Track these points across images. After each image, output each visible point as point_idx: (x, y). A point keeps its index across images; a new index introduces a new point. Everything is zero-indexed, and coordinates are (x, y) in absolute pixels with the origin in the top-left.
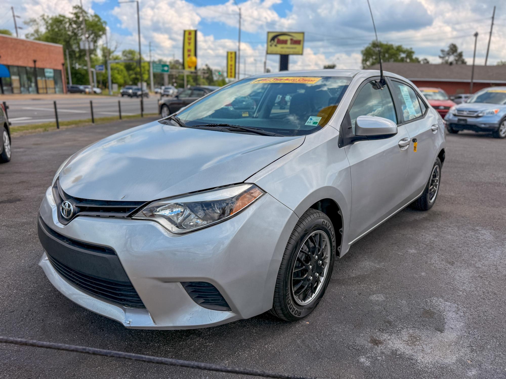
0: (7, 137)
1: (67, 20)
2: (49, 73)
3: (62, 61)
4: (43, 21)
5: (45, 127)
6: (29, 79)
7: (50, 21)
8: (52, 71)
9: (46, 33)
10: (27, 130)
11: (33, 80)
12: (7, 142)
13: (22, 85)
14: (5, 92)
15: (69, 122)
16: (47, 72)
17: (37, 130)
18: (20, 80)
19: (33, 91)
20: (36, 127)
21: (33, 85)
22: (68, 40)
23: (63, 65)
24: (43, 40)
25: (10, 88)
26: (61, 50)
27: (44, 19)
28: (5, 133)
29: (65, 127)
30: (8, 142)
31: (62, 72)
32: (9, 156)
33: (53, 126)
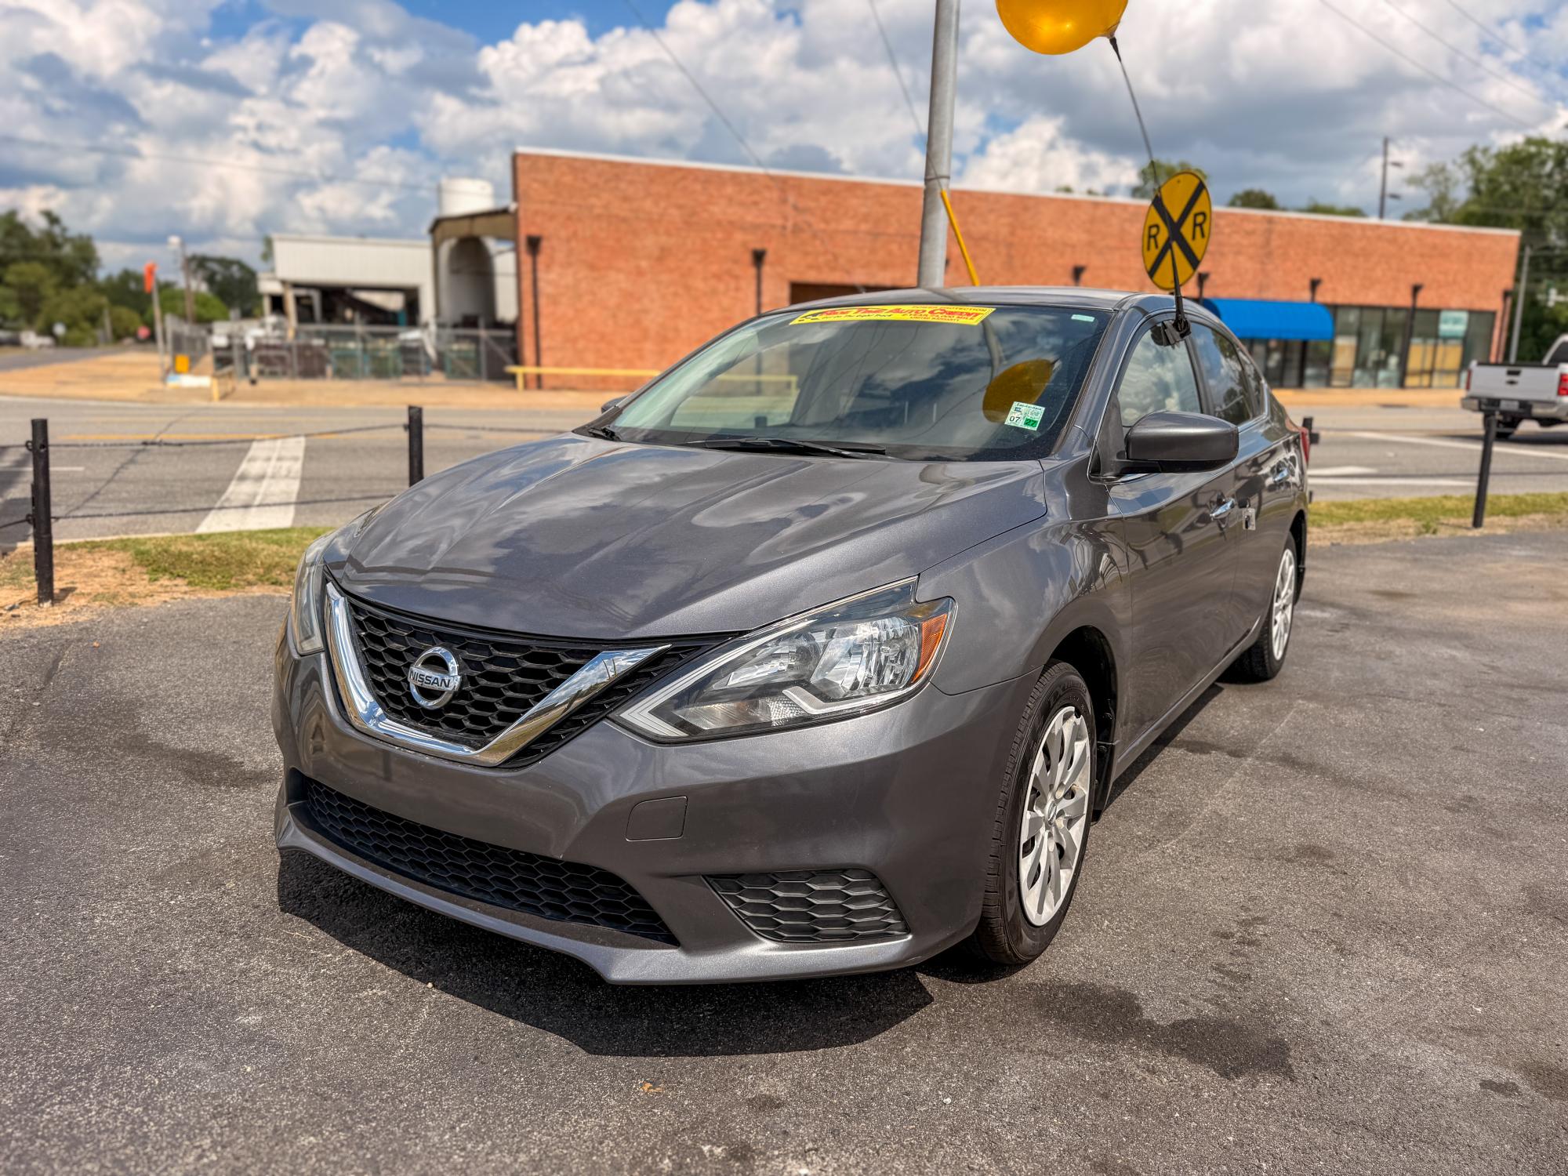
0: (1291, 570)
1: (1551, 152)
2: (1454, 324)
3: (1507, 282)
4: (1468, 168)
5: (1427, 515)
6: (1386, 344)
7: (1490, 165)
8: (1464, 316)
9: (1468, 203)
10: (1360, 520)
11: (1398, 345)
12: (1287, 591)
13: (1360, 363)
14: (1309, 384)
15: (1518, 500)
16: (1446, 322)
17: (1394, 524)
18: (1358, 350)
19: (1388, 381)
20: (1392, 512)
21: (1393, 361)
22: (1537, 214)
23: (1506, 294)
24: (1456, 223)
25: (1324, 372)
26: (1513, 247)
27: (1472, 162)
28: (1288, 556)
29: (1507, 520)
30: (1291, 592)
31: (1499, 315)
32: (1278, 654)
33: (1458, 512)
